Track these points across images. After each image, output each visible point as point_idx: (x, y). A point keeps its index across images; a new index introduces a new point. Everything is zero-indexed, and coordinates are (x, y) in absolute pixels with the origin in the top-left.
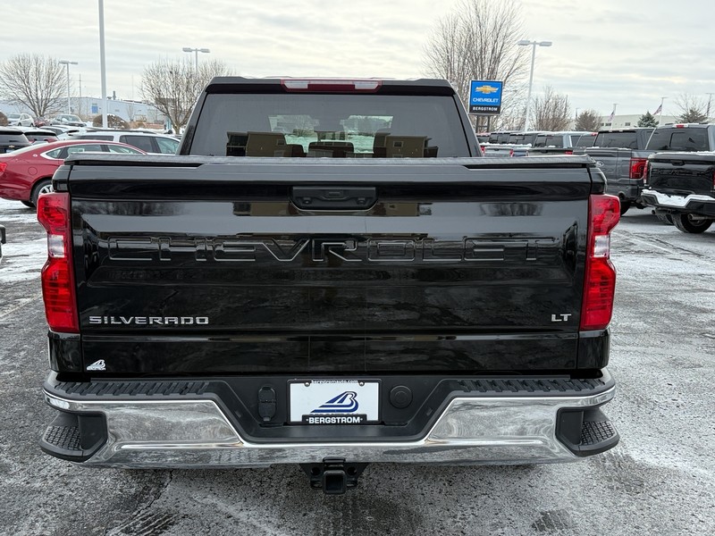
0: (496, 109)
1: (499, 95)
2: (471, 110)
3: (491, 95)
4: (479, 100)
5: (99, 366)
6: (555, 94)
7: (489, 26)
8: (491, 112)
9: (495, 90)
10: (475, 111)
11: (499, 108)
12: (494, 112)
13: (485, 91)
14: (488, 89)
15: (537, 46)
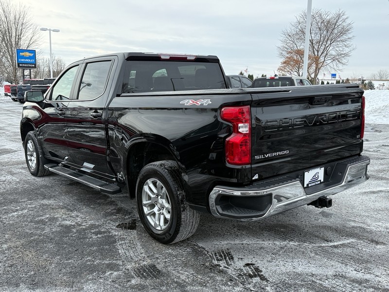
0: (34, 66)
1: (34, 57)
2: (19, 66)
3: (30, 58)
4: (23, 60)
5: (256, 177)
6: (56, 58)
7: (12, 18)
8: (31, 67)
9: (32, 55)
10: (21, 67)
11: (35, 65)
12: (33, 67)
13: (26, 55)
14: (28, 54)
15: (51, 31)
